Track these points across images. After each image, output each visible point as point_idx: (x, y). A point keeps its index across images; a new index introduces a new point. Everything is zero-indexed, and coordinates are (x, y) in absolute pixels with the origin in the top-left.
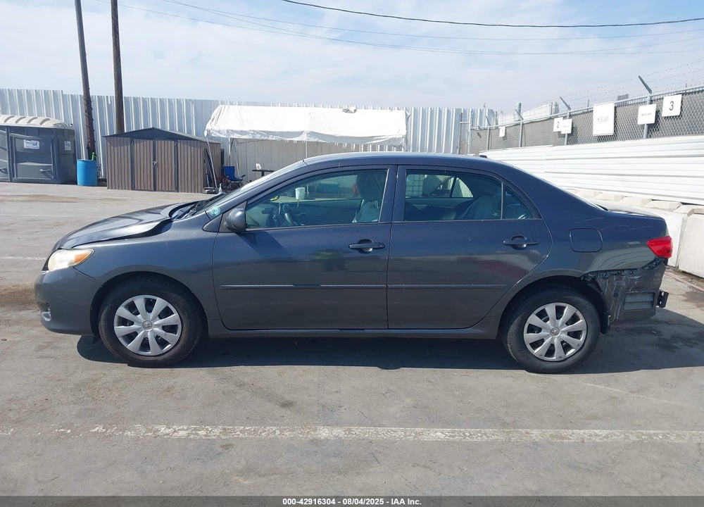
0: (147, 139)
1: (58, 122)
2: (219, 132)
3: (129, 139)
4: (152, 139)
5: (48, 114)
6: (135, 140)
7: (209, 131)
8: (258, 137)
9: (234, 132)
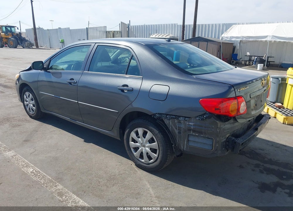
0: (197, 41)
1: (172, 35)
2: (227, 37)
3: (190, 41)
4: (198, 41)
5: (169, 33)
6: (192, 42)
7: (222, 37)
8: (244, 39)
9: (233, 37)
